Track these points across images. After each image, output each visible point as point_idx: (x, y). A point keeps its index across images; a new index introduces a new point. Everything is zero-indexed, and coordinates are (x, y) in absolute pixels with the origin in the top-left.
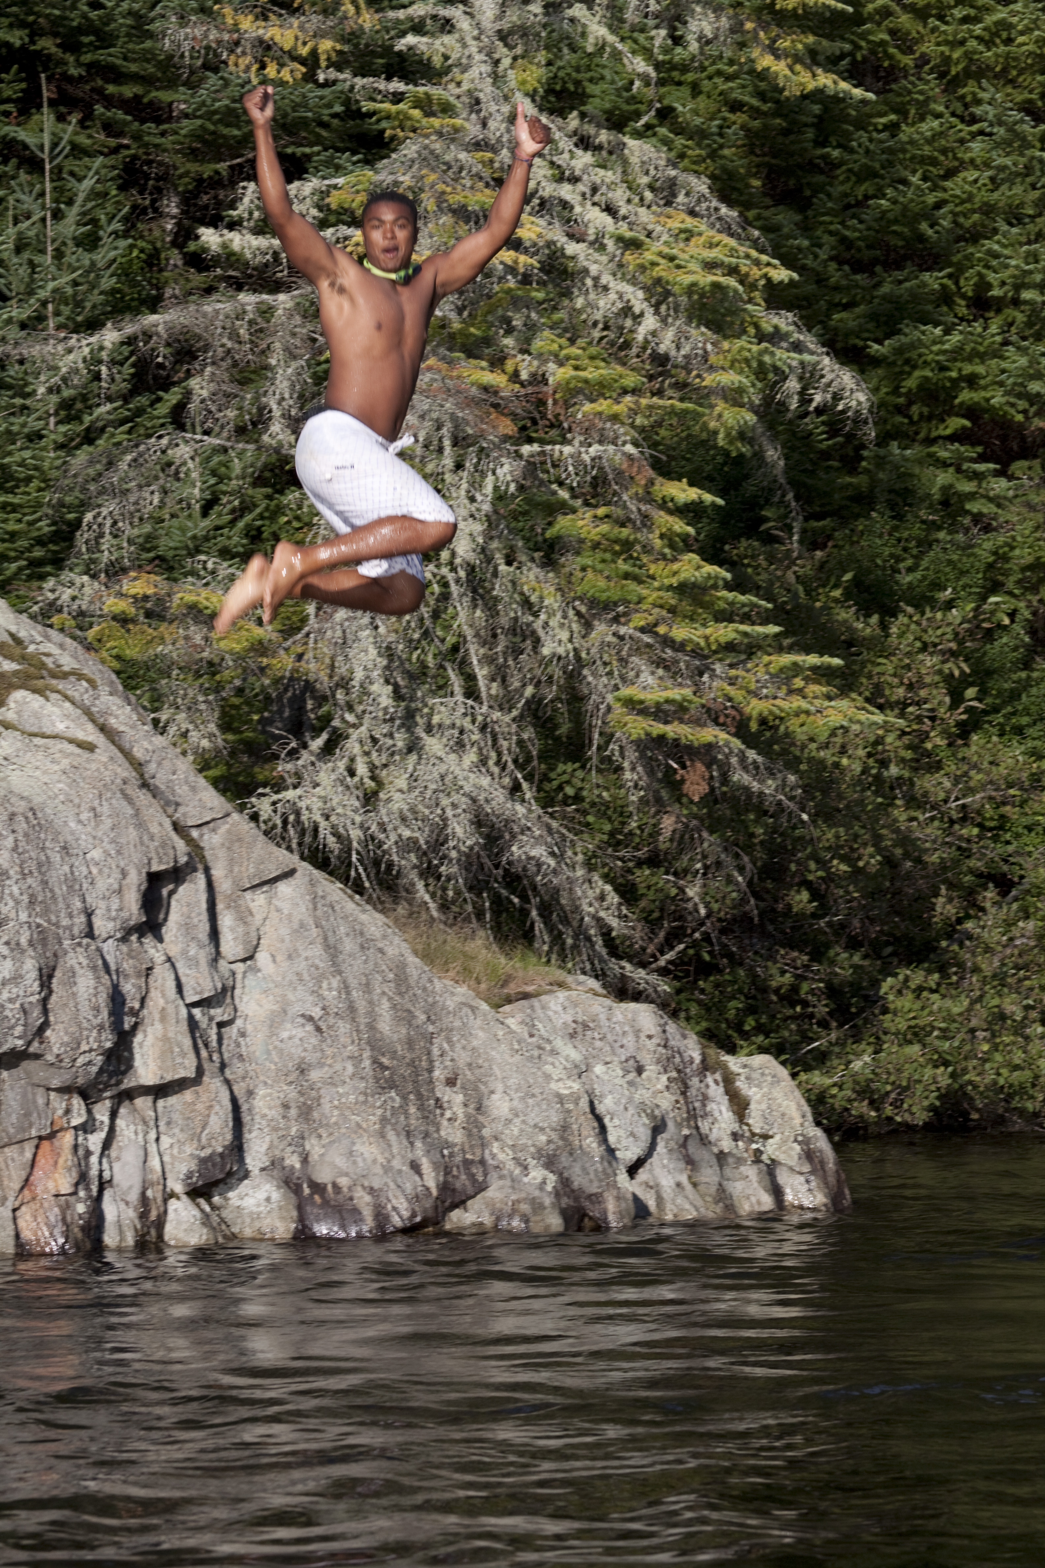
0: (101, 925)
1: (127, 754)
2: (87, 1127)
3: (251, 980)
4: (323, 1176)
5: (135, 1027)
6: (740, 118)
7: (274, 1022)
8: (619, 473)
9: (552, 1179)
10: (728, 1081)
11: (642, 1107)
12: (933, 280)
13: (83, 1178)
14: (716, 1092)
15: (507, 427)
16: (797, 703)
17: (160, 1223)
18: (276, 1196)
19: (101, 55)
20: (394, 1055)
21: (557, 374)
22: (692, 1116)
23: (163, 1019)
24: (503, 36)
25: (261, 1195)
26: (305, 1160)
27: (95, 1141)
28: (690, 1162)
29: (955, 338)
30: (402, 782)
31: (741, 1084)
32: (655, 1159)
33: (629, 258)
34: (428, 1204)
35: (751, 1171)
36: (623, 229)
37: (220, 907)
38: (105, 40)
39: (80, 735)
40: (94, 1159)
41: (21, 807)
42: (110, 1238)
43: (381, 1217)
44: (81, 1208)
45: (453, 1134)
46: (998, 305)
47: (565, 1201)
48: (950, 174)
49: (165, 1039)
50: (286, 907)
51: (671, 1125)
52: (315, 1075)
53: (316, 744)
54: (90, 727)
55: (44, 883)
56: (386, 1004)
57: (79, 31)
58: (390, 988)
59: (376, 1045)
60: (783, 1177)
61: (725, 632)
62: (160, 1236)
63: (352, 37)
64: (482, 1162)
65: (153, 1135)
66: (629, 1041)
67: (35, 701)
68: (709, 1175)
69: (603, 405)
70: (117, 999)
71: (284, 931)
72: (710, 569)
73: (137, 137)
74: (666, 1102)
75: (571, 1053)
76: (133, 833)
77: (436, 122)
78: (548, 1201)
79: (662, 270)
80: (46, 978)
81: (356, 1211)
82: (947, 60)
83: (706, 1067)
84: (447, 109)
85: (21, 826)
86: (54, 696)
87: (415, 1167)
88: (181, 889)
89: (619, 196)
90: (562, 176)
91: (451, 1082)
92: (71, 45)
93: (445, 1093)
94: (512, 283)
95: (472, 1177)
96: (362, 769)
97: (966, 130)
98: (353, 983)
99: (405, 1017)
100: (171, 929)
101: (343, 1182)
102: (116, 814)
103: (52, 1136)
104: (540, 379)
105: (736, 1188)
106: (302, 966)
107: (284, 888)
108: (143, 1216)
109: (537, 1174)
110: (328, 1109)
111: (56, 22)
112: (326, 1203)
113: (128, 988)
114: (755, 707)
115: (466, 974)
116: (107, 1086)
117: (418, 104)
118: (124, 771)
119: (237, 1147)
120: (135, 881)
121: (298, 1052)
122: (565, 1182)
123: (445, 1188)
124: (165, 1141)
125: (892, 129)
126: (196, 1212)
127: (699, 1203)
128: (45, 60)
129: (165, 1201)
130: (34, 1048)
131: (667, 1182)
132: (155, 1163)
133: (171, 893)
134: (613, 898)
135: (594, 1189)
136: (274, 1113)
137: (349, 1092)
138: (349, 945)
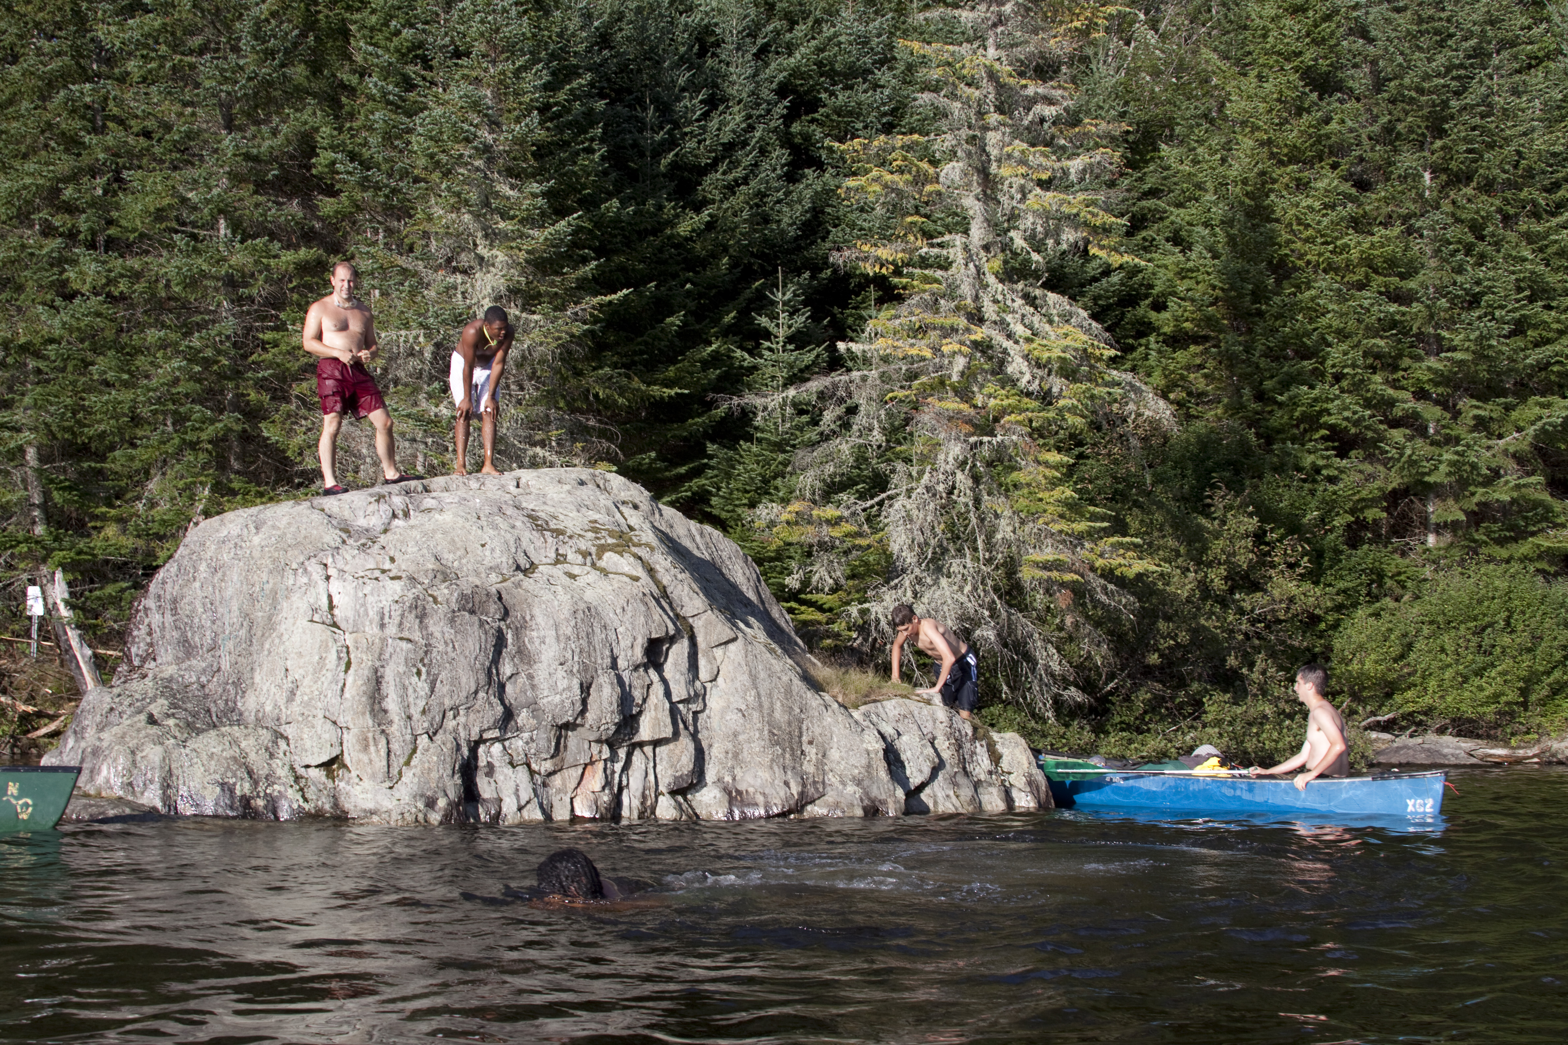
0: (622, 663)
1: (657, 583)
2: (613, 760)
3: (714, 691)
4: (742, 787)
5: (640, 713)
7: (724, 712)
9: (859, 792)
10: (991, 745)
13: (608, 783)
14: (981, 750)
16: (1122, 561)
17: (653, 808)
18: (718, 795)
20: (780, 728)
21: (994, 404)
23: (656, 709)
25: (712, 795)
26: (734, 779)
27: (618, 767)
28: (955, 784)
31: (999, 747)
32: (936, 782)
33: (1027, 347)
34: (792, 802)
35: (996, 790)
37: (700, 655)
39: (635, 573)
40: (617, 776)
42: (625, 812)
44: (606, 799)
45: (809, 768)
47: (866, 802)
49: (657, 718)
50: (732, 656)
51: (948, 766)
52: (741, 738)
54: (640, 569)
55: (589, 643)
56: (779, 704)
58: (782, 696)
59: (772, 724)
60: (1015, 794)
61: (1088, 526)
62: (653, 812)
64: (823, 783)
65: (651, 764)
66: (930, 725)
67: (616, 558)
68: (969, 791)
70: (625, 699)
71: (731, 668)
76: (642, 619)
78: (856, 803)
80: (585, 689)
81: (756, 805)
85: (580, 615)
86: (626, 555)
87: (787, 784)
88: (675, 647)
91: (810, 743)
93: (807, 749)
95: (817, 789)
98: (762, 693)
99: (788, 710)
100: (667, 666)
101: (751, 790)
102: (635, 611)
103: (592, 763)
104: (985, 406)
105: (984, 799)
106: (738, 685)
107: (731, 646)
108: (642, 803)
109: (851, 789)
110: (746, 755)
112: (742, 800)
113: (637, 695)
116: (623, 741)
118: (649, 590)
119: (700, 772)
120: (642, 643)
121: (733, 726)
122: (867, 794)
123: (802, 794)
124: (658, 768)
126: (673, 802)
127: (958, 804)
129: (656, 797)
130: (579, 721)
131: (940, 795)
132: (652, 779)
133: (668, 649)
135: (883, 797)
136: (722, 756)
137: (757, 746)
138: (763, 675)
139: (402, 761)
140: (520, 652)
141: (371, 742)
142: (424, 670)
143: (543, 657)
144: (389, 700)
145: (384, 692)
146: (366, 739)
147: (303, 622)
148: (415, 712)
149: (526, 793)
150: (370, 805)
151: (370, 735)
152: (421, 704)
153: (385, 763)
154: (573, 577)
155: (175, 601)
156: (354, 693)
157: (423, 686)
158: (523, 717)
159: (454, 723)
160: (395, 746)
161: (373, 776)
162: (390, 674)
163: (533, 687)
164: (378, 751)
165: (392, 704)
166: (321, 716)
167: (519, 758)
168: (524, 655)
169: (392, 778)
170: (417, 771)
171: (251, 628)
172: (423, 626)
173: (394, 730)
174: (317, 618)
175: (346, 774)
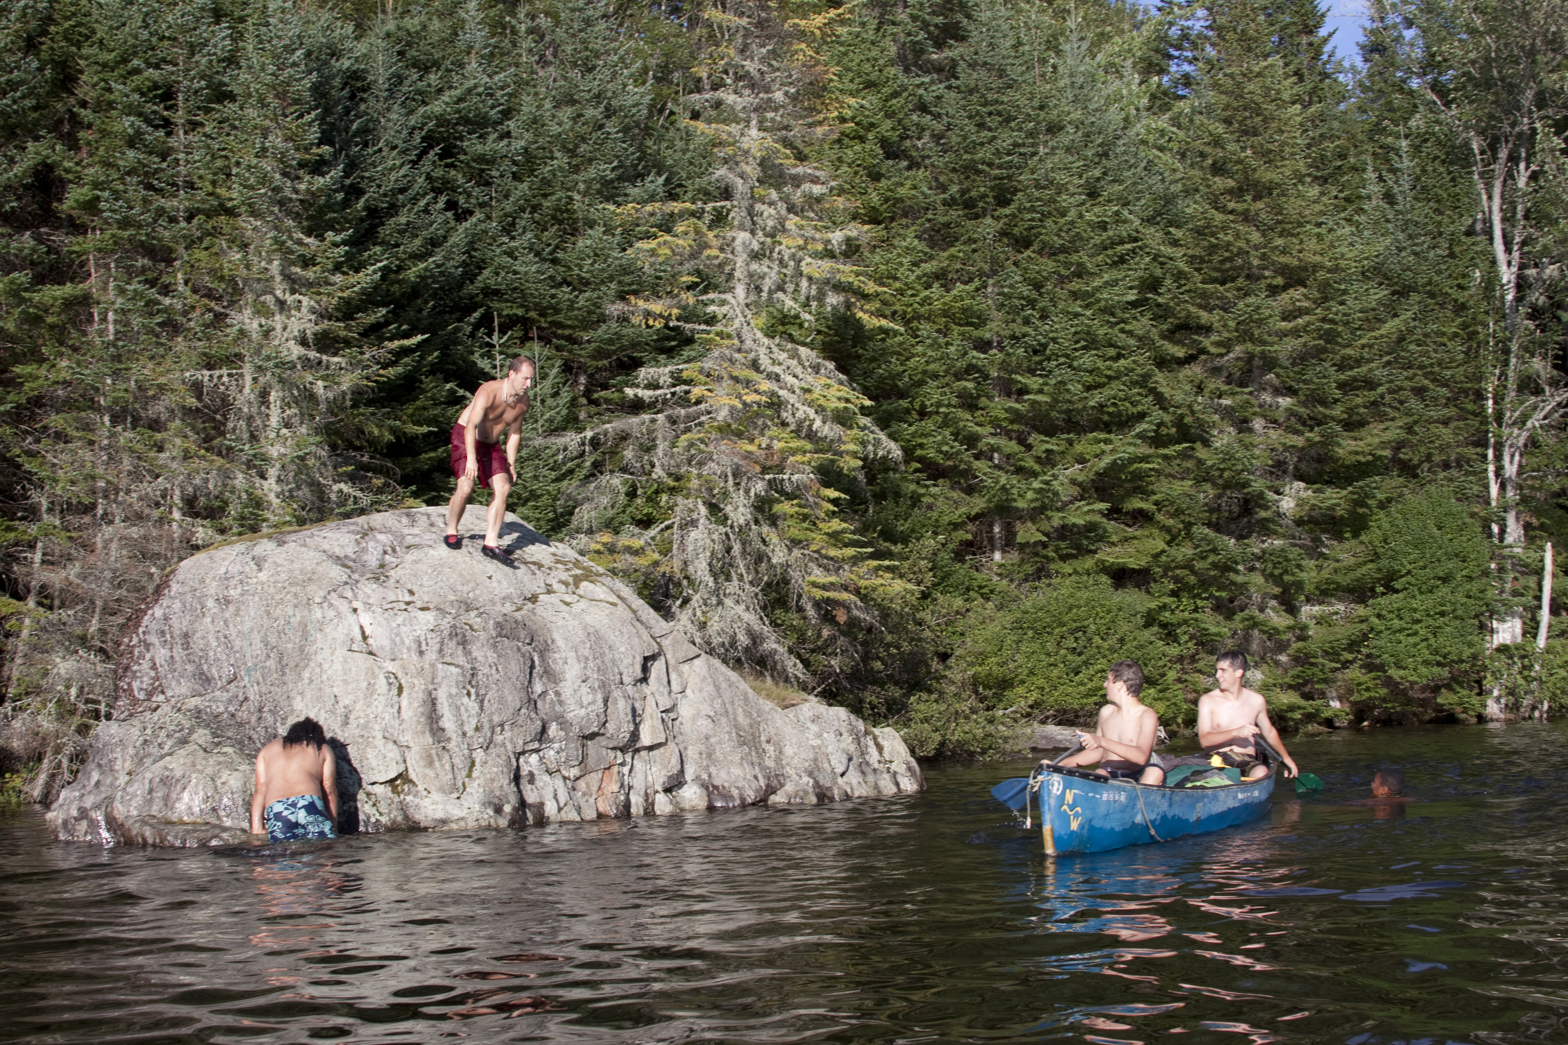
0: (627, 679)
1: (630, 608)
2: (623, 764)
3: (684, 702)
4: (717, 782)
5: (641, 722)
6: (820, 337)
7: (694, 718)
8: (805, 487)
9: (811, 781)
10: (875, 738)
11: (844, 750)
12: (904, 403)
13: (622, 785)
14: (871, 743)
15: (758, 469)
16: (880, 581)
17: (653, 804)
18: (698, 791)
19: (555, 318)
20: (744, 731)
21: (777, 445)
22: (863, 754)
23: (652, 718)
24: (747, 305)
25: (692, 791)
26: (710, 776)
27: (626, 770)
28: (863, 773)
29: (913, 428)
30: (716, 618)
31: (880, 740)
32: (849, 772)
33: (807, 396)
34: (762, 793)
35: (887, 776)
36: (804, 385)
37: (671, 671)
38: (557, 311)
39: (611, 600)
40: (626, 778)
41: (592, 630)
42: (633, 810)
43: (743, 799)
44: (622, 798)
45: (770, 763)
46: (930, 414)
47: (817, 790)
48: (908, 359)
49: (653, 726)
50: (697, 670)
51: (854, 758)
52: (712, 740)
53: (678, 603)
54: (614, 597)
55: (603, 662)
56: (740, 710)
57: (547, 308)
58: (742, 703)
59: (737, 727)
60: (900, 779)
61: (850, 552)
62: (653, 809)
63: (684, 308)
64: (783, 775)
65: (648, 767)
66: (836, 723)
67: (591, 586)
68: (871, 778)
69: (799, 458)
70: (634, 710)
71: (697, 680)
72: (844, 525)
73: (570, 351)
74: (852, 748)
75: (814, 728)
76: (637, 640)
77: (726, 342)
78: (811, 790)
79: (822, 401)
80: (606, 701)
81: (732, 797)
82: (905, 312)
83: (867, 733)
84: (729, 336)
85: (593, 638)
86: (597, 584)
87: (756, 777)
88: (656, 664)
89: (799, 370)
90: (774, 362)
91: (768, 742)
92: (543, 314)
93: (767, 747)
94: (755, 408)
95: (779, 781)
96: (699, 613)
97: (913, 341)
98: (726, 701)
99: (748, 714)
100: (652, 679)
101: (726, 785)
102: (629, 632)
103: (609, 768)
104: (769, 447)
105: (882, 783)
106: (705, 694)
107: (696, 661)
108: (646, 801)
109: (806, 779)
110: (718, 754)
111: (537, 304)
112: (719, 794)
113: (637, 705)
114: (863, 583)
115: (768, 696)
116: (631, 747)
117: (717, 334)
118: (629, 615)
119: (682, 771)
120: (639, 660)
121: (705, 731)
122: (816, 783)
123: (768, 786)
124: (654, 769)
125: (883, 340)
126: (667, 799)
127: (867, 790)
128: (532, 321)
129: (655, 795)
130: (602, 731)
131: (854, 782)
132: (650, 778)
133: (652, 666)
134: (800, 666)
135: (828, 785)
136: (696, 756)
137: (727, 747)
138: (724, 685)
139: (464, 773)
140: (546, 672)
141: (435, 758)
142: (473, 691)
143: (568, 676)
144: (444, 719)
145: (440, 713)
146: (430, 756)
147: (341, 652)
148: (469, 728)
149: (563, 798)
150: (440, 815)
151: (433, 752)
152: (474, 722)
153: (450, 776)
154: (567, 604)
155: (186, 635)
156: (410, 714)
157: (473, 706)
158: (553, 730)
159: (501, 738)
160: (457, 761)
161: (442, 790)
162: (442, 695)
163: (561, 703)
164: (443, 766)
165: (448, 722)
166: (379, 736)
167: (553, 766)
168: (550, 675)
169: (458, 790)
170: (481, 781)
171: (281, 659)
172: (467, 653)
173: (452, 745)
174: (355, 647)
175: (413, 789)
